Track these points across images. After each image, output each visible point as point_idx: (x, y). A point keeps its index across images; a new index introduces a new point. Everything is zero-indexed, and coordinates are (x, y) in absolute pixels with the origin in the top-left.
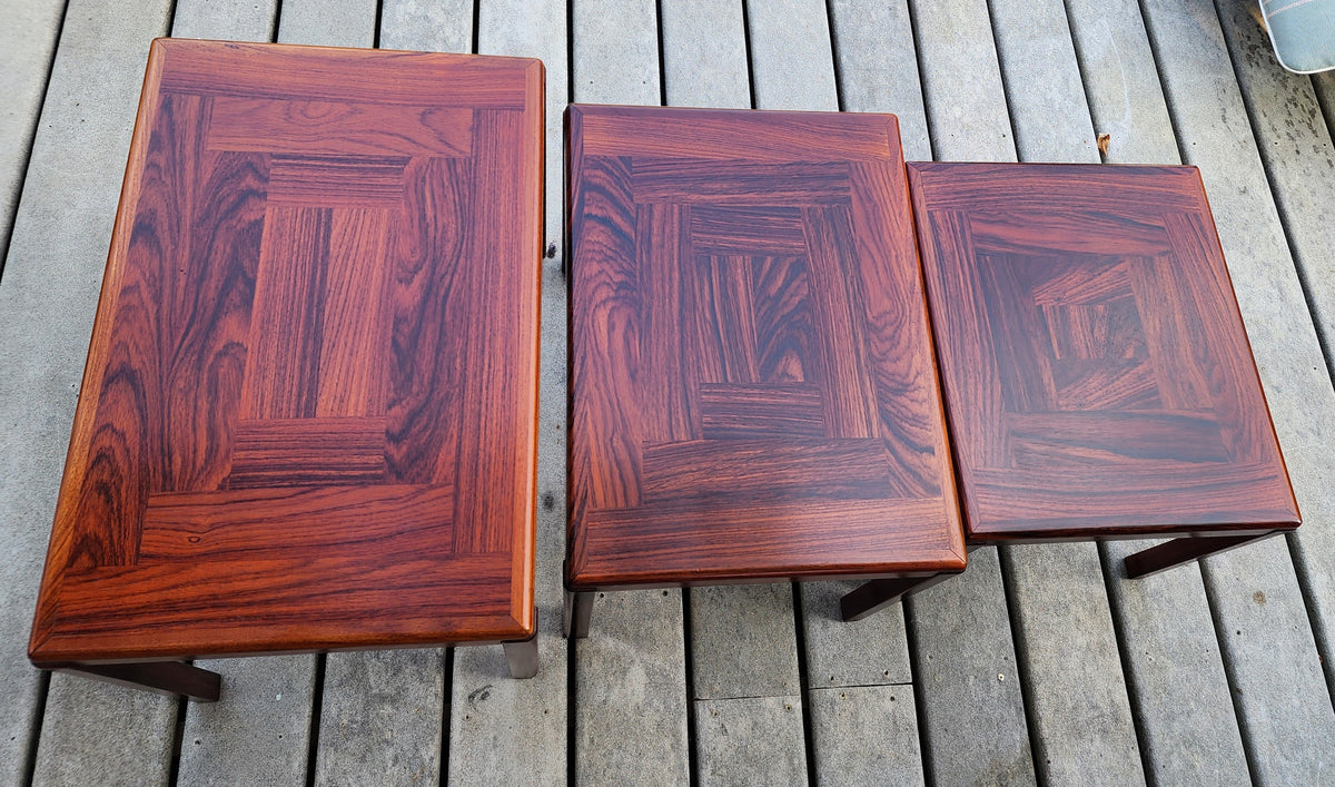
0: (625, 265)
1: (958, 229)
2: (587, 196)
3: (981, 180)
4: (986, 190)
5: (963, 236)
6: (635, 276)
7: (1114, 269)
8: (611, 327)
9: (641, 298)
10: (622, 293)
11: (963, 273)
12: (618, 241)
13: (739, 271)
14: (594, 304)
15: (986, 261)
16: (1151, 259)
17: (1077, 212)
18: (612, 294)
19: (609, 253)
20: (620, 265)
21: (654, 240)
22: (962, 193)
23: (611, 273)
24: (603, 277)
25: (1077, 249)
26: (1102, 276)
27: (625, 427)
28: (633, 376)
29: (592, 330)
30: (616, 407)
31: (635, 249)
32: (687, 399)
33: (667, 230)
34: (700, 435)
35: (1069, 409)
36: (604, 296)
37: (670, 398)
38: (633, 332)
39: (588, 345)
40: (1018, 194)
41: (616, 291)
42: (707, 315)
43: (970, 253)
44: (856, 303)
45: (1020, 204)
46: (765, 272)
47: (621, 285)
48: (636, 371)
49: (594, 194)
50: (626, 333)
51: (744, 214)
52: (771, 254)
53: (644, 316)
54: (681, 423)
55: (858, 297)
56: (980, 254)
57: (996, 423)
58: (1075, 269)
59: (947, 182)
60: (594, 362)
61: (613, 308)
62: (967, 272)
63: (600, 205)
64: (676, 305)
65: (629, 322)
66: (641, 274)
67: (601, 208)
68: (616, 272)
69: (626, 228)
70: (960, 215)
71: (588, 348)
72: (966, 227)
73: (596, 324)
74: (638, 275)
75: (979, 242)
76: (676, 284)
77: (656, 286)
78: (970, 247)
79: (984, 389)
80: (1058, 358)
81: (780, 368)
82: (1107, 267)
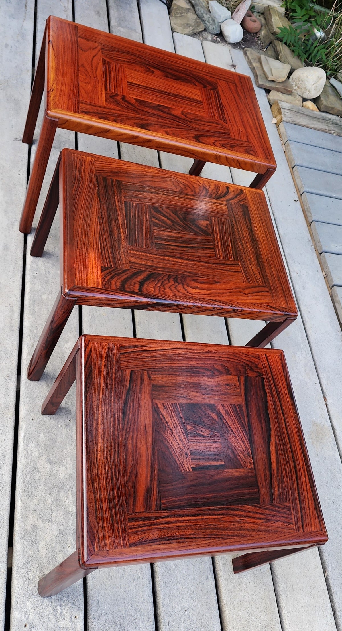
0: (165, 278)
1: (141, 522)
2: (128, 290)
3: (101, 498)
4: (109, 495)
5: (146, 519)
6: (170, 275)
7: (163, 412)
8: (197, 288)
9: (181, 274)
10: (179, 281)
11: (175, 522)
12: (152, 279)
13: (161, 233)
14: (187, 293)
15: (164, 503)
16: (154, 386)
17: (123, 427)
18: (180, 285)
19: (159, 284)
20: (165, 280)
21: (149, 264)
22: (112, 515)
23: (170, 284)
24: (173, 288)
25: (150, 434)
26: (168, 421)
27: (239, 288)
28: (218, 283)
29: (199, 296)
30: (232, 291)
31: (155, 273)
32: (224, 264)
33: (143, 258)
34: (237, 262)
35: (252, 462)
36: (182, 289)
37: (224, 270)
38: (198, 279)
39: (206, 298)
40: (111, 470)
41: (179, 283)
42: (185, 249)
43: (159, 515)
44: (171, 193)
45: (119, 470)
46: (160, 223)
47: (175, 280)
48: (215, 281)
49: (126, 286)
50: (199, 283)
51: (130, 224)
52: (151, 218)
53: (189, 274)
54: (234, 268)
55: (168, 192)
56: (160, 508)
57: (268, 512)
58: (165, 439)
59: (103, 528)
60: (214, 296)
61: (187, 286)
62: (174, 519)
63: (133, 284)
64: (182, 261)
65: (193, 280)
66: (168, 272)
67: (135, 284)
68: (169, 282)
69: (145, 275)
70: (130, 520)
71: (208, 298)
72: (140, 516)
73: (196, 294)
74: (169, 274)
75: (151, 507)
76: (171, 259)
77: (173, 267)
78: (155, 515)
79: (250, 517)
80: (223, 463)
81: (204, 228)
82: (161, 416)
